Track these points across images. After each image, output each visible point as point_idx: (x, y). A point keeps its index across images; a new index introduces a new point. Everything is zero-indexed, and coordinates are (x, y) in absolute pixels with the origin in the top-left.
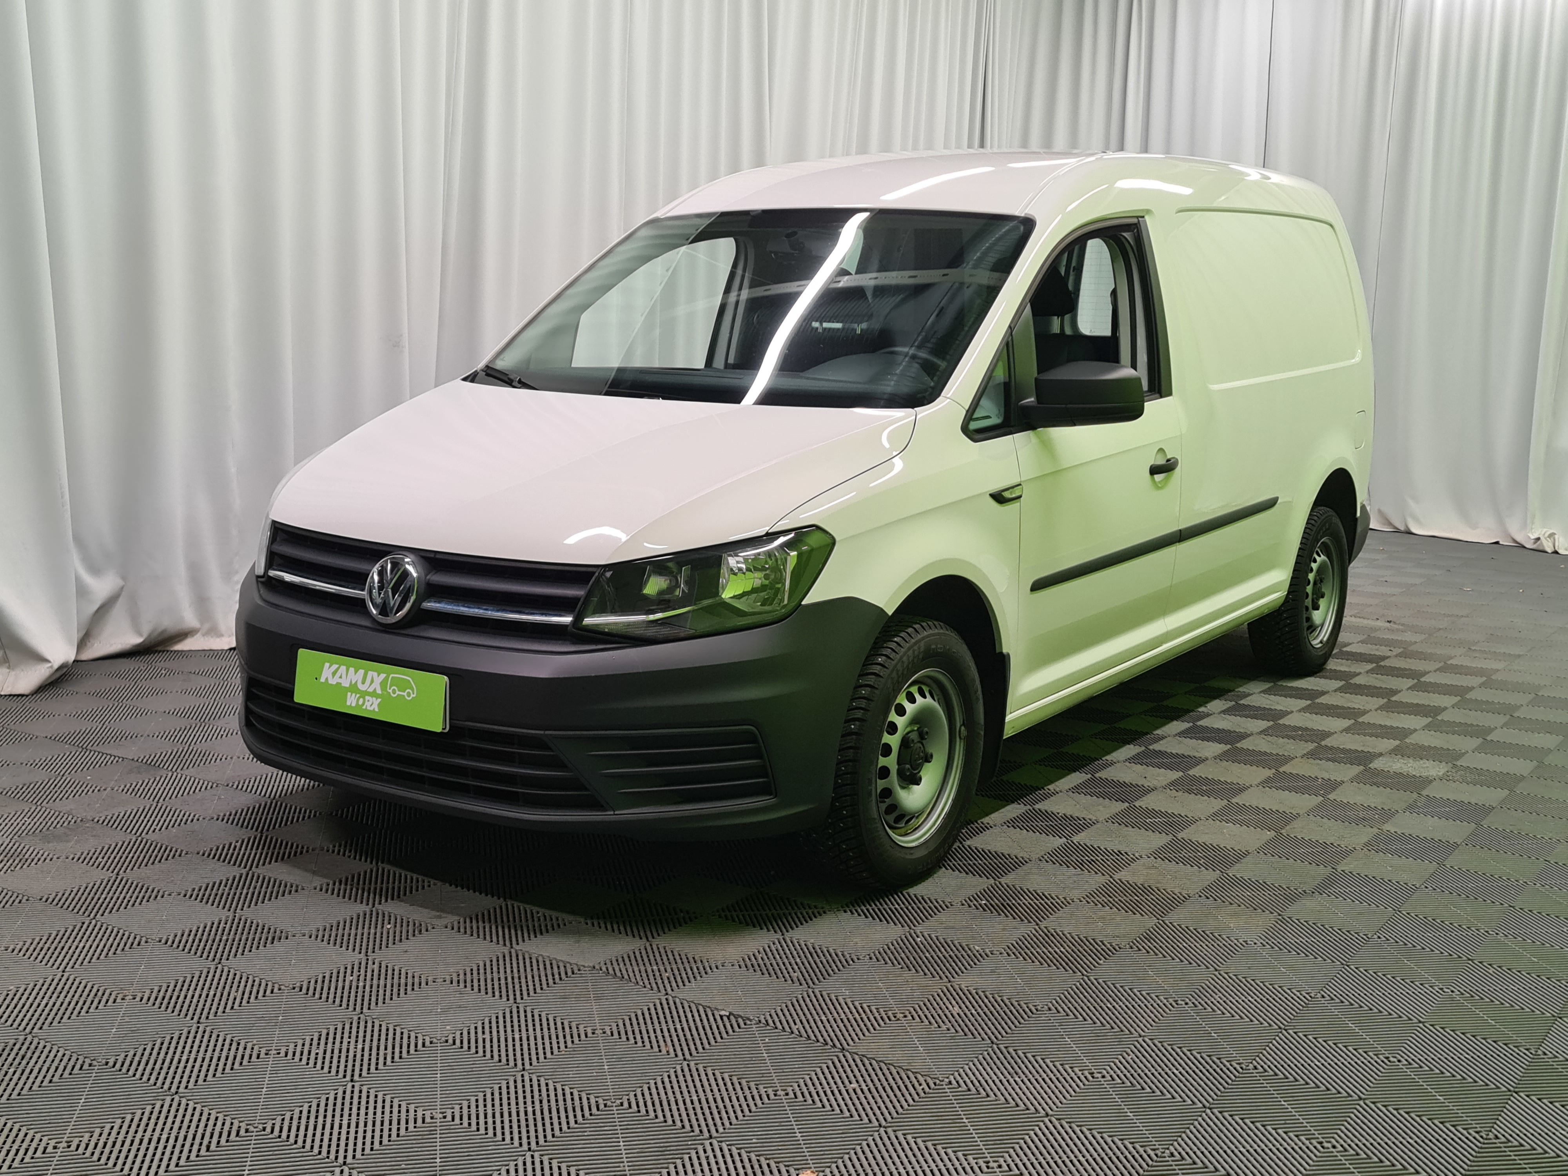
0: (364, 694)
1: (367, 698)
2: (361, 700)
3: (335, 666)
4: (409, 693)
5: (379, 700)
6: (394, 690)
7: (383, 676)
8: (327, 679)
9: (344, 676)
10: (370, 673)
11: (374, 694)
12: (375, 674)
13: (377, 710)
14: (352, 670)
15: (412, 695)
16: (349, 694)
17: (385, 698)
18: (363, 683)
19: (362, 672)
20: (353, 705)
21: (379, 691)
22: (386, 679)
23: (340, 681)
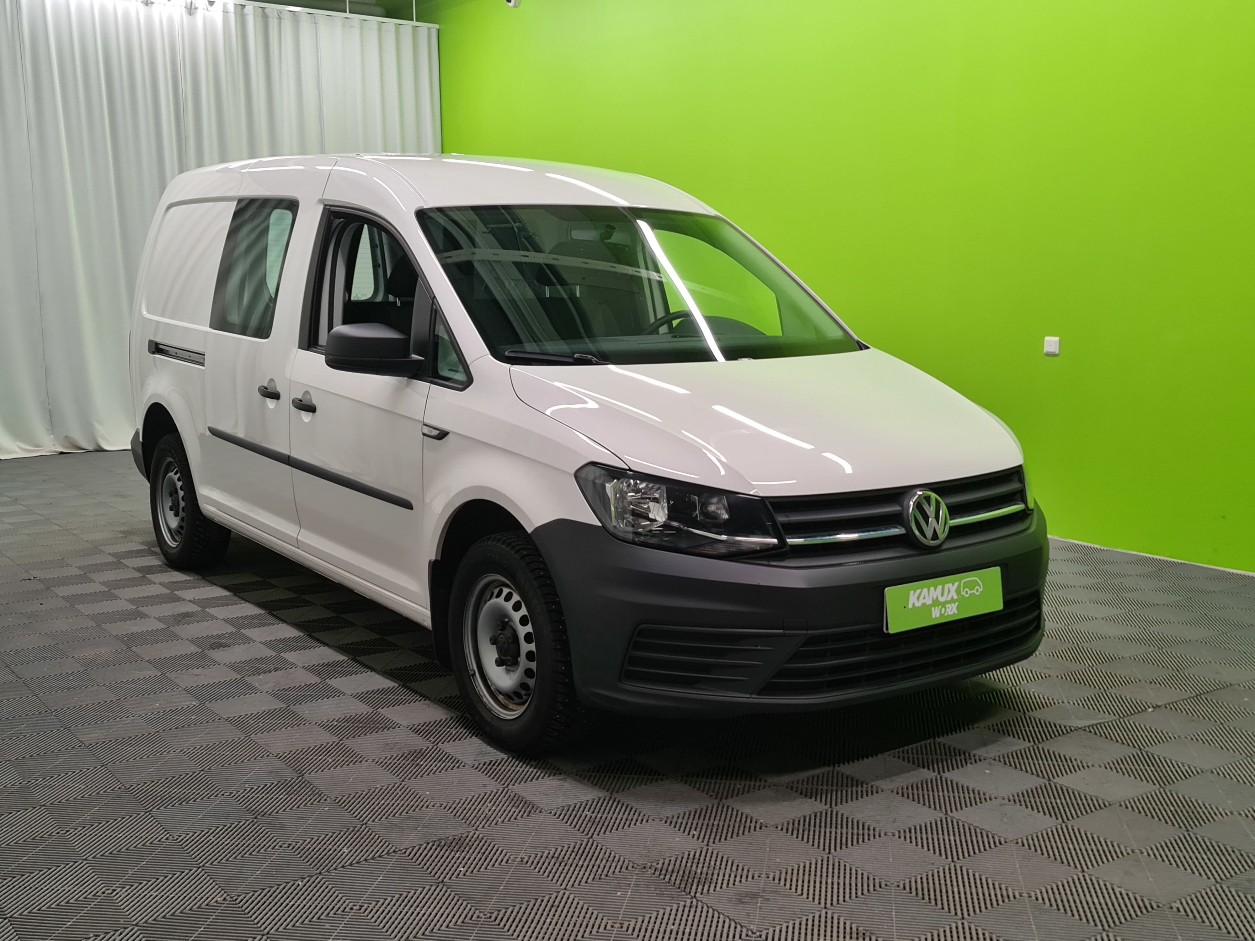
0: (944, 604)
1: (947, 606)
2: (943, 610)
3: (918, 591)
4: (977, 590)
5: (957, 604)
6: (967, 593)
7: (957, 584)
8: (914, 604)
9: (927, 596)
10: (947, 586)
11: (952, 601)
12: (951, 585)
13: (956, 612)
14: (932, 589)
15: (980, 590)
16: (933, 608)
17: (961, 600)
18: (942, 595)
19: (940, 587)
20: (938, 616)
21: (955, 597)
22: (959, 586)
23: (924, 601)
